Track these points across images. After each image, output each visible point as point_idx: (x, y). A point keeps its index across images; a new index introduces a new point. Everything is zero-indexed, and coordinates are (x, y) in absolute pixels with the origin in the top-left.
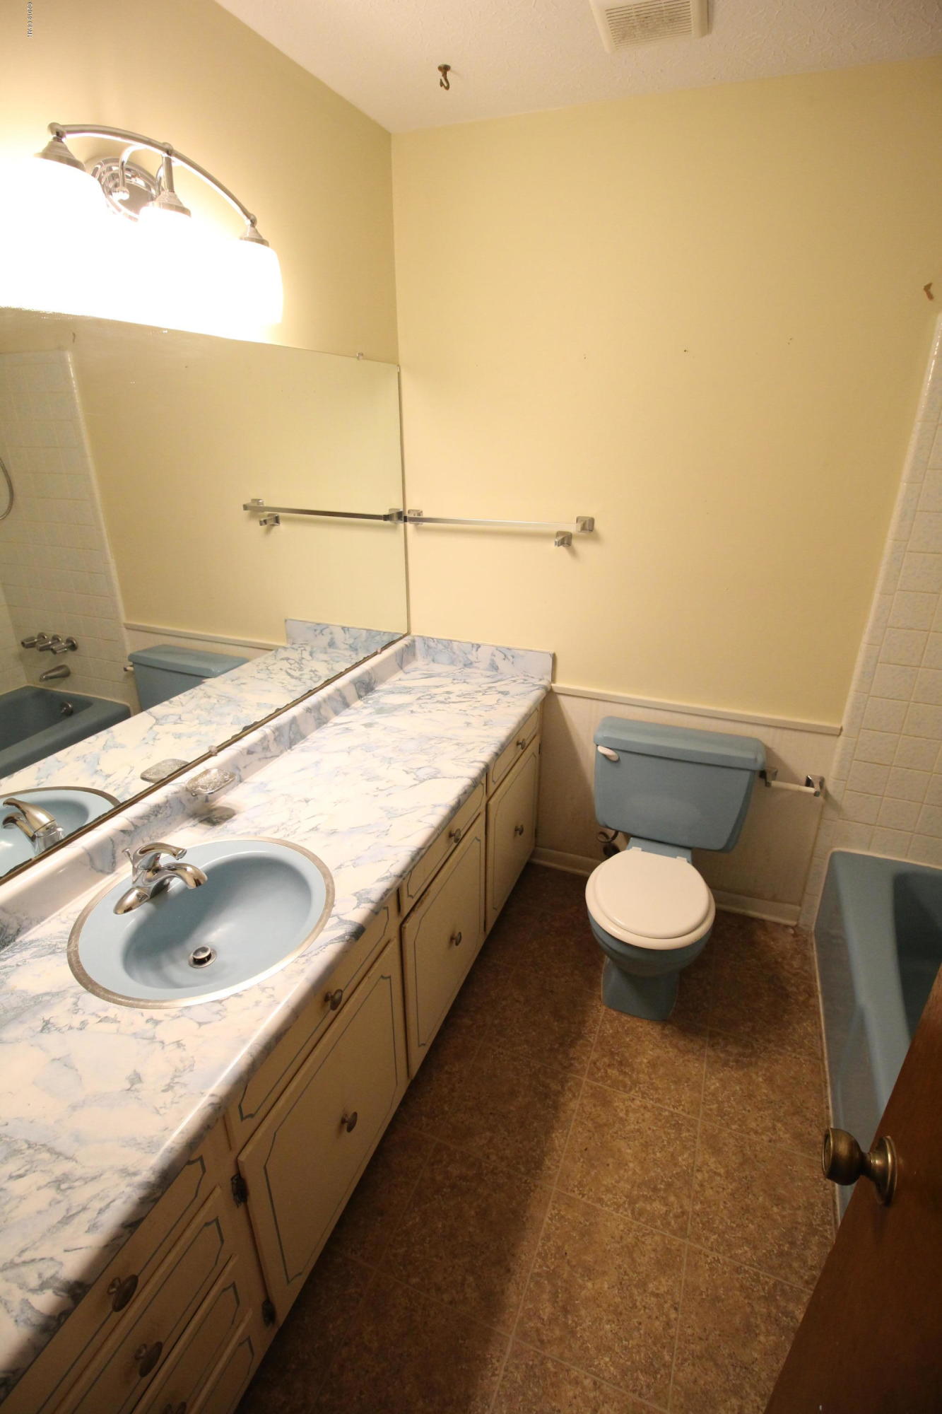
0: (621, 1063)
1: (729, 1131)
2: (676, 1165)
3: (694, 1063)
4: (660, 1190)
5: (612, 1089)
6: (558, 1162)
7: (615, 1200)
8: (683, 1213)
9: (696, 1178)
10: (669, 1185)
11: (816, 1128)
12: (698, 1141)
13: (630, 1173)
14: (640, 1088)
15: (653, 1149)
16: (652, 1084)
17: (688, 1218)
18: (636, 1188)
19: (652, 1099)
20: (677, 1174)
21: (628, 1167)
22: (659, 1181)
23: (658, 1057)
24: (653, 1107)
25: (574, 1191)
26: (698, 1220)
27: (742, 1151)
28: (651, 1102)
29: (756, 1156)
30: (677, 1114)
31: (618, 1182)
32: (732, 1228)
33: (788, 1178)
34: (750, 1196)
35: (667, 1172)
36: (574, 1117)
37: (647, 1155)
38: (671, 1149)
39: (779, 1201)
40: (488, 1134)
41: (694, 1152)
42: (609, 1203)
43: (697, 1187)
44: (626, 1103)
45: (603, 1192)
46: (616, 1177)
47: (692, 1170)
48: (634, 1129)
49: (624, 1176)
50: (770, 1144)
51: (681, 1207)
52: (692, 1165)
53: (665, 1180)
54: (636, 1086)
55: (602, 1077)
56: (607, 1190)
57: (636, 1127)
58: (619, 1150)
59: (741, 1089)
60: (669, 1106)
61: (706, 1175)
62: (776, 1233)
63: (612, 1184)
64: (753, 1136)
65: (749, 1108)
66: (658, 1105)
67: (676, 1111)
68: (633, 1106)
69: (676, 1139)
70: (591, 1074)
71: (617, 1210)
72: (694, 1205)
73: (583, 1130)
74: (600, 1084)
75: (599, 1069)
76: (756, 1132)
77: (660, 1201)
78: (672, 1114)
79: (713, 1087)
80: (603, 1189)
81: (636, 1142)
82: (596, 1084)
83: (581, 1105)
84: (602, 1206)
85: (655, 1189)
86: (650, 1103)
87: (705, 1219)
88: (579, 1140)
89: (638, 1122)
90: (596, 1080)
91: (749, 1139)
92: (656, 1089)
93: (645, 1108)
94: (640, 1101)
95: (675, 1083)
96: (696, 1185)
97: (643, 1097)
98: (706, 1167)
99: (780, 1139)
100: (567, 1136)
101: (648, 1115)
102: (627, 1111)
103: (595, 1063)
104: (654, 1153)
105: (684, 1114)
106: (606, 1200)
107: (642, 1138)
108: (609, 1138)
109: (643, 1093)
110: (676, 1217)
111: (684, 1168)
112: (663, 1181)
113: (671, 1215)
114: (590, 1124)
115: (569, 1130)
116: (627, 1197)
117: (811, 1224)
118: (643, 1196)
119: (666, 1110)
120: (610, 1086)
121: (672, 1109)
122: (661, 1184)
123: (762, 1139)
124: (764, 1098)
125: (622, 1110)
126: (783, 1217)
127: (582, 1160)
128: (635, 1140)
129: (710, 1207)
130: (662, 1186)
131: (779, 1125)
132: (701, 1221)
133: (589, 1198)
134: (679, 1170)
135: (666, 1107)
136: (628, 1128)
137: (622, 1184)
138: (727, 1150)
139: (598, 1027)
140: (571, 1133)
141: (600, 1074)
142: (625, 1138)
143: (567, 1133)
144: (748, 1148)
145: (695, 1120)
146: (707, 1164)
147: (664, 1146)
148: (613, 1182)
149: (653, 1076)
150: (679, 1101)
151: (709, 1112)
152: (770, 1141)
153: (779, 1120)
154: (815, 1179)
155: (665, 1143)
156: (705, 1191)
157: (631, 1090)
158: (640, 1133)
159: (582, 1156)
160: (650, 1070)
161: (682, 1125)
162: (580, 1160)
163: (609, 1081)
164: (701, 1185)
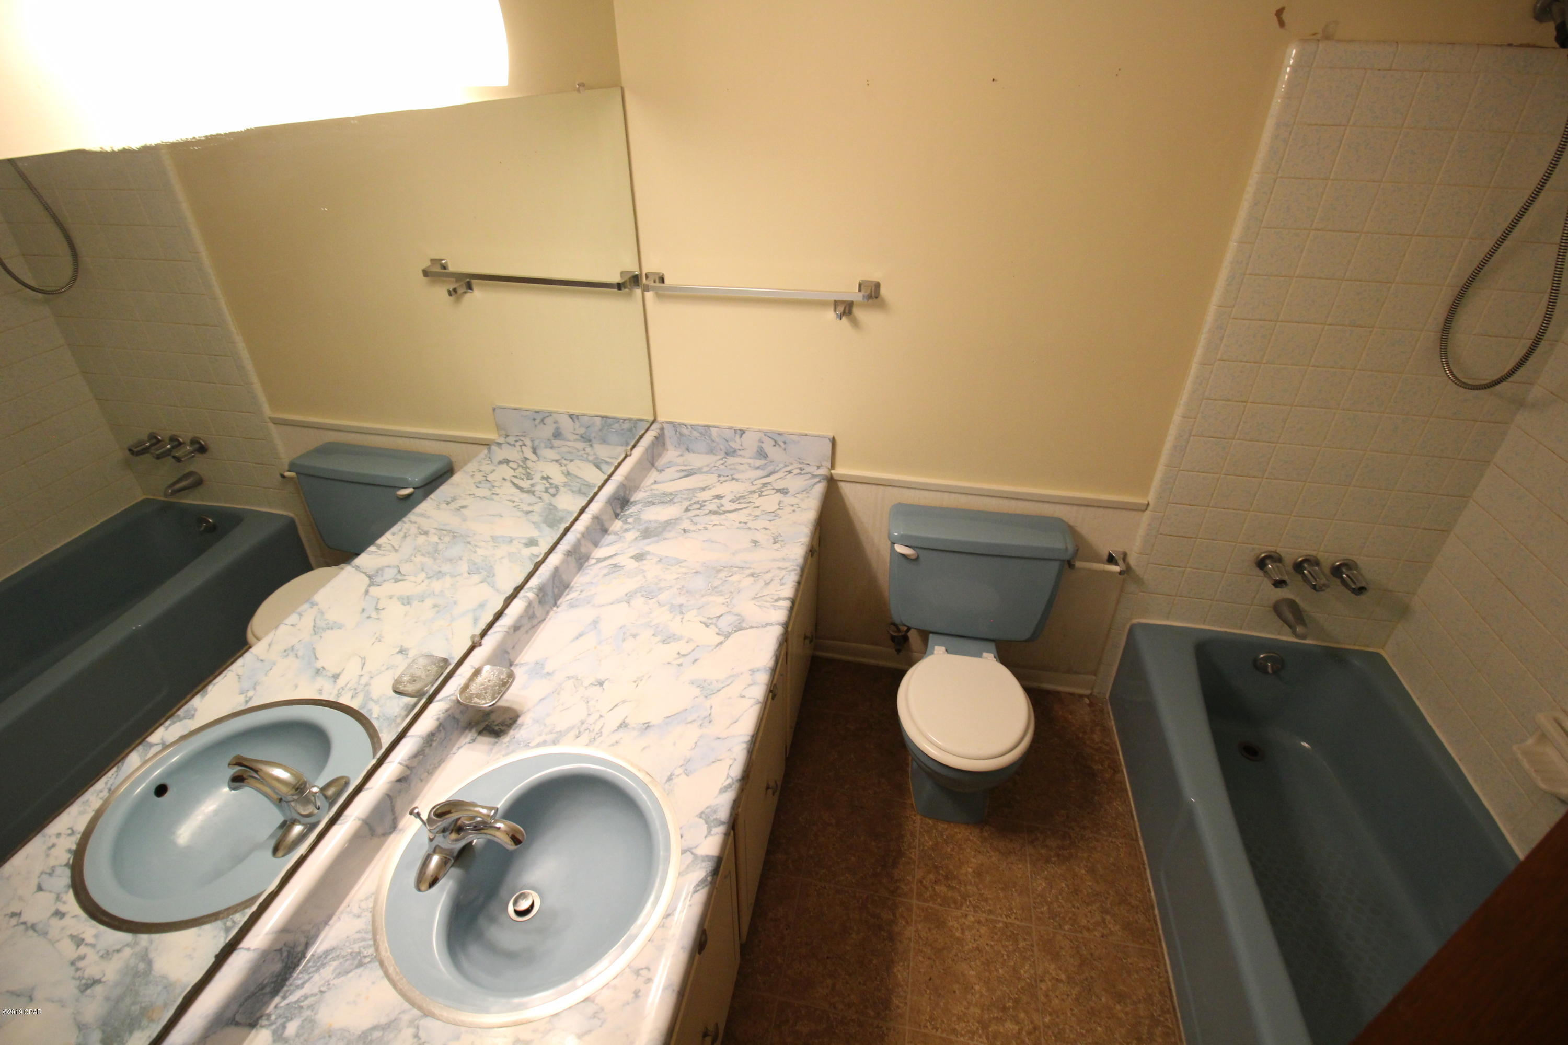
0: (946, 878)
1: (1063, 932)
2: (1019, 979)
3: (1017, 864)
4: (1009, 1009)
5: (944, 908)
6: (906, 998)
7: (969, 1028)
8: (1035, 1028)
9: (1041, 989)
10: (1017, 1001)
11: (1143, 915)
12: (1036, 949)
13: (978, 996)
14: (970, 901)
15: (995, 966)
16: (981, 895)
17: (1040, 1033)
18: (986, 1012)
19: (984, 912)
20: (1022, 988)
21: (975, 990)
22: (1006, 999)
23: (982, 865)
24: (987, 920)
25: (927, 1027)
26: (1050, 1032)
27: (1078, 952)
28: (984, 915)
29: (1092, 954)
30: (1010, 923)
31: (967, 1008)
32: (1082, 1034)
33: (1124, 972)
34: (1093, 998)
35: (1012, 988)
36: (912, 945)
37: (991, 973)
38: (1012, 963)
39: (1120, 997)
40: (829, 982)
41: (1034, 962)
42: (963, 1032)
43: (1043, 999)
44: (960, 920)
45: (955, 1021)
46: (965, 1003)
47: (1036, 981)
48: (973, 947)
49: (972, 1001)
50: (1102, 939)
51: (1032, 1022)
52: (1034, 976)
53: (1012, 996)
54: (966, 900)
55: (931, 896)
56: (958, 1019)
57: (975, 945)
58: (963, 975)
59: (1067, 886)
60: (1001, 916)
61: (1049, 984)
62: (1123, 1031)
63: (962, 1011)
64: (1086, 934)
65: (1077, 905)
66: (991, 917)
67: (1009, 920)
68: (967, 923)
69: (1015, 951)
70: (920, 896)
71: (972, 1039)
72: (1043, 1018)
73: (924, 958)
74: (931, 904)
75: (926, 888)
76: (1088, 930)
77: (1011, 1020)
78: (1006, 925)
79: (1040, 889)
80: (954, 1019)
81: (978, 961)
82: (926, 905)
83: (917, 931)
84: (957, 1037)
85: (1004, 1009)
86: (982, 917)
87: (1056, 1031)
88: (922, 970)
89: (975, 940)
90: (926, 901)
91: (1083, 938)
92: (986, 900)
93: (979, 922)
94: (974, 916)
95: (1003, 889)
96: (1042, 997)
97: (975, 911)
98: (1048, 975)
99: (1112, 933)
100: (909, 968)
101: (983, 930)
102: (962, 929)
103: (921, 882)
104: (997, 970)
105: (1018, 923)
106: (959, 1029)
107: (982, 956)
108: (951, 962)
109: (974, 907)
110: (1029, 1033)
111: (1028, 980)
112: (1010, 998)
113: (1024, 1033)
114: (928, 951)
115: (909, 960)
116: (979, 1022)
117: (1153, 1016)
118: (994, 1018)
119: (999, 921)
120: (941, 905)
121: (1005, 920)
122: (1009, 1002)
123: (1095, 936)
124: (1090, 891)
125: (957, 929)
126: (1126, 1013)
127: (928, 991)
128: (976, 959)
129: (1058, 1017)
130: (1011, 1004)
131: (1108, 918)
132: (1053, 1033)
133: (943, 1031)
134: (1023, 984)
135: (999, 918)
136: (966, 948)
137: (972, 1009)
138: (1064, 953)
139: (917, 841)
140: (911, 964)
141: (928, 894)
142: (965, 960)
143: (909, 966)
144: (1083, 948)
145: (1029, 927)
146: (1048, 972)
147: (1005, 960)
148: (963, 1009)
149: (981, 886)
150: (1011, 909)
151: (1040, 915)
152: (1102, 937)
153: (1107, 912)
154: (1149, 969)
155: (1005, 957)
156: (1051, 1002)
157: (961, 905)
158: (979, 951)
159: (927, 987)
160: (977, 880)
161: (1018, 934)
162: (926, 991)
163: (939, 900)
164: (1047, 996)
